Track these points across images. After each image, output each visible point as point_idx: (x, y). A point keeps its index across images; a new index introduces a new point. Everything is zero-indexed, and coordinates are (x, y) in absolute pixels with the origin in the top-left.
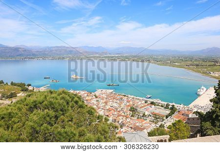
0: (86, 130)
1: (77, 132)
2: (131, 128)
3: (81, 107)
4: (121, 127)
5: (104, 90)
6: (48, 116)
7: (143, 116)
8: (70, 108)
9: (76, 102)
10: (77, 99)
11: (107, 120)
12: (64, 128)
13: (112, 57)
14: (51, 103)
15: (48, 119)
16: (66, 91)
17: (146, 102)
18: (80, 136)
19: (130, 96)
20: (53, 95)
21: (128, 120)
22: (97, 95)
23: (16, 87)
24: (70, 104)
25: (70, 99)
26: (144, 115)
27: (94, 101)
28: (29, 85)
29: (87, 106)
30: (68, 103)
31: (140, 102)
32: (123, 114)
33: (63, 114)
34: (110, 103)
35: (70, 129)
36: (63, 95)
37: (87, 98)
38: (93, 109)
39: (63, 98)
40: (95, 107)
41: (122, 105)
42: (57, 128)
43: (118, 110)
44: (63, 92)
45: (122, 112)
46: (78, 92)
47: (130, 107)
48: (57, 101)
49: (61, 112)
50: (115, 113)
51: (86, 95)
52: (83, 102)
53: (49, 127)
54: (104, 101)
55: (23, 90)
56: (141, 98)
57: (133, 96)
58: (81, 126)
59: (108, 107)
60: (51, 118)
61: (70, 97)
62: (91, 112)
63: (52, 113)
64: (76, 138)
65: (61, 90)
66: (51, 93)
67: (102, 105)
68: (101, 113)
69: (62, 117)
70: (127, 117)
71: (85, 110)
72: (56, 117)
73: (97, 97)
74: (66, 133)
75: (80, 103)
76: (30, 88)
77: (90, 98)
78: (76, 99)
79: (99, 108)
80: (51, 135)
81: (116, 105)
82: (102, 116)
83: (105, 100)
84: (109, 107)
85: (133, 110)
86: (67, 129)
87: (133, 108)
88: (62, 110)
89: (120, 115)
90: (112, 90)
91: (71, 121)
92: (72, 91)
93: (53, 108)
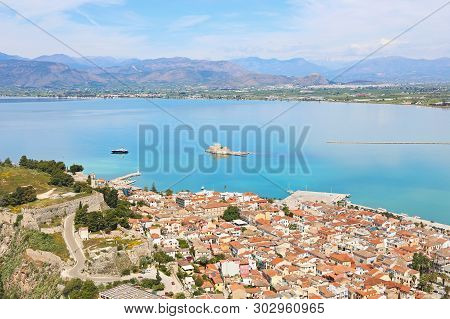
22: (292, 207)
23: (35, 172)
27: (282, 227)
28: (77, 169)
32: (386, 278)
34: (337, 238)
37: (259, 216)
43: (368, 262)
45: (381, 270)
47: (411, 256)
50: (358, 272)
51: (255, 206)
54: (314, 230)
55: (55, 183)
57: (418, 219)
59: (329, 250)
67: (308, 241)
73: (291, 215)
76: (79, 177)
77: (268, 216)
79: (299, 251)
83: (318, 227)
84: (336, 249)
89: (377, 281)
90: (343, 196)
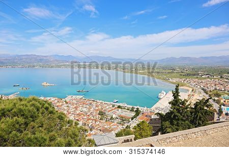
0: (56, 134)
1: (47, 137)
2: (100, 130)
3: (51, 112)
4: (91, 130)
5: (74, 97)
6: (18, 123)
7: (111, 119)
8: (40, 115)
9: (47, 109)
10: (47, 105)
11: (76, 124)
12: (35, 134)
14: (21, 110)
15: (17, 126)
16: (36, 98)
17: (113, 106)
18: (51, 140)
19: (98, 101)
20: (23, 103)
21: (98, 123)
22: (67, 101)
24: (41, 111)
25: (41, 106)
26: (112, 118)
27: (65, 107)
29: (57, 111)
30: (38, 110)
31: (107, 107)
33: (33, 121)
34: (80, 109)
35: (41, 134)
36: (33, 102)
37: (58, 104)
38: (64, 114)
39: (33, 105)
40: (65, 112)
42: (27, 134)
43: (88, 114)
44: (34, 99)
45: (91, 116)
46: (48, 98)
47: (99, 111)
48: (27, 108)
49: (31, 119)
50: (85, 117)
52: (53, 108)
53: (19, 134)
54: (74, 107)
56: (109, 103)
58: (52, 131)
60: (20, 125)
61: (41, 104)
62: (61, 118)
63: (21, 120)
64: (47, 143)
65: (31, 97)
66: (21, 100)
67: (72, 110)
68: (72, 118)
69: (32, 123)
70: (96, 121)
71: (55, 116)
72: (26, 124)
73: (67, 103)
74: (36, 139)
75: (51, 109)
78: (46, 105)
79: (69, 113)
80: (20, 142)
81: (85, 110)
82: (72, 121)
83: (75, 105)
84: (79, 112)
85: (102, 114)
86: (38, 135)
87: (102, 112)
88: (32, 117)
89: (90, 119)
90: (82, 96)
91: (42, 126)
92: (42, 98)
93: (23, 115)
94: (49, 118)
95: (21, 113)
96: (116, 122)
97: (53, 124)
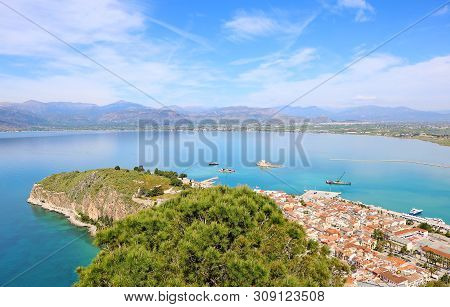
0: (283, 266)
1: (266, 268)
2: (374, 273)
3: (276, 221)
4: (354, 269)
6: (217, 233)
7: (401, 252)
8: (255, 223)
9: (268, 212)
10: (270, 207)
11: (325, 251)
12: (244, 258)
13: (337, 127)
14: (223, 211)
15: (216, 238)
16: (249, 189)
17: (409, 222)
18: (273, 276)
19: (372, 207)
20: (227, 196)
21: (369, 256)
22: (306, 201)
23: (162, 178)
24: (257, 215)
25: (257, 206)
26: (404, 250)
27: (299, 212)
28: (184, 176)
29: (286, 220)
30: (252, 213)
31: (394, 222)
32: (358, 243)
33: (243, 233)
34: (331, 219)
35: (256, 261)
36: (244, 197)
37: (286, 206)
38: (300, 227)
39: (243, 203)
40: (301, 223)
41: (357, 225)
42: (231, 256)
43: (348, 234)
44: (245, 192)
45: (355, 239)
46: (269, 192)
47: (372, 231)
48: (233, 208)
49: (240, 229)
50: (342, 240)
51: (284, 199)
52: (280, 212)
53: (218, 254)
54: (318, 214)
55: (173, 185)
56: (399, 214)
57: (379, 209)
58: (276, 258)
59: (326, 226)
60: (221, 238)
61: (257, 202)
62: (295, 233)
63: (224, 229)
64: (266, 279)
65: (239, 188)
66: (223, 192)
67: (314, 222)
69: (241, 237)
70: (365, 251)
71: (283, 229)
72: (231, 237)
73: (305, 205)
74: (247, 268)
75: (275, 214)
76: (185, 181)
77: (292, 205)
78: (267, 206)
79: (308, 227)
80: (220, 268)
81: (343, 224)
82: (316, 244)
83: (321, 212)
84: (330, 226)
85: (380, 237)
86: (250, 261)
87: (380, 233)
88: (241, 225)
89: (352, 245)
90: (336, 194)
91: (257, 246)
92: (258, 191)
93: (226, 220)
94: (271, 232)
95: (223, 216)
96: (414, 260)
97: (278, 245)
